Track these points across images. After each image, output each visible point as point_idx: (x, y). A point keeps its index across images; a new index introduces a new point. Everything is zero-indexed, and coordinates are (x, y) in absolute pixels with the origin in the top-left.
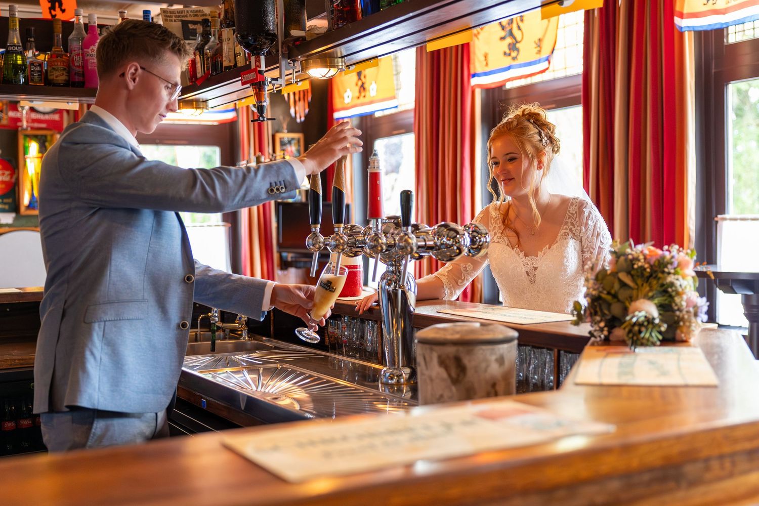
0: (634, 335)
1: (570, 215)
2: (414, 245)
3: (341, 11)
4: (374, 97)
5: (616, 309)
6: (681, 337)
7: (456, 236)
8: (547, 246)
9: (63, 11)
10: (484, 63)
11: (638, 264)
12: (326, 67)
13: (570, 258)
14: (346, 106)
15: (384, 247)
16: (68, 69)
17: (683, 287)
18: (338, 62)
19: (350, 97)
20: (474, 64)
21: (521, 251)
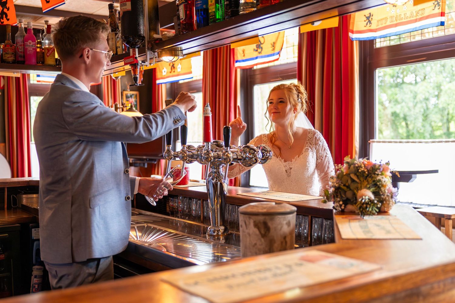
0: (363, 209)
1: (309, 139)
2: (231, 157)
3: (185, 24)
4: (179, 72)
5: (349, 194)
6: (385, 210)
7: (254, 153)
8: (297, 156)
9: (8, 20)
10: (243, 55)
11: (361, 170)
12: (172, 55)
13: (310, 162)
14: (164, 77)
15: (212, 158)
16: (15, 54)
17: (386, 182)
18: (179, 53)
19: (166, 72)
20: (237, 55)
21: (282, 159)
